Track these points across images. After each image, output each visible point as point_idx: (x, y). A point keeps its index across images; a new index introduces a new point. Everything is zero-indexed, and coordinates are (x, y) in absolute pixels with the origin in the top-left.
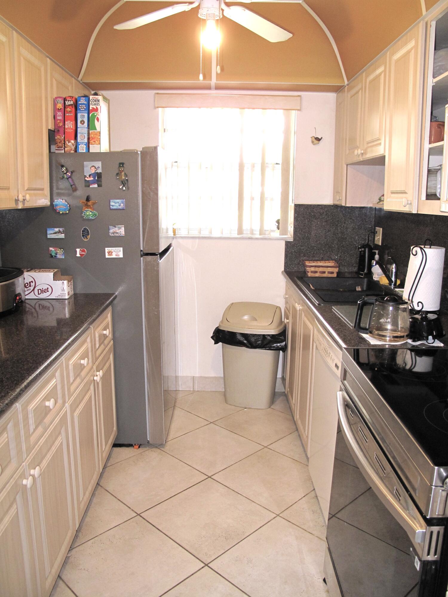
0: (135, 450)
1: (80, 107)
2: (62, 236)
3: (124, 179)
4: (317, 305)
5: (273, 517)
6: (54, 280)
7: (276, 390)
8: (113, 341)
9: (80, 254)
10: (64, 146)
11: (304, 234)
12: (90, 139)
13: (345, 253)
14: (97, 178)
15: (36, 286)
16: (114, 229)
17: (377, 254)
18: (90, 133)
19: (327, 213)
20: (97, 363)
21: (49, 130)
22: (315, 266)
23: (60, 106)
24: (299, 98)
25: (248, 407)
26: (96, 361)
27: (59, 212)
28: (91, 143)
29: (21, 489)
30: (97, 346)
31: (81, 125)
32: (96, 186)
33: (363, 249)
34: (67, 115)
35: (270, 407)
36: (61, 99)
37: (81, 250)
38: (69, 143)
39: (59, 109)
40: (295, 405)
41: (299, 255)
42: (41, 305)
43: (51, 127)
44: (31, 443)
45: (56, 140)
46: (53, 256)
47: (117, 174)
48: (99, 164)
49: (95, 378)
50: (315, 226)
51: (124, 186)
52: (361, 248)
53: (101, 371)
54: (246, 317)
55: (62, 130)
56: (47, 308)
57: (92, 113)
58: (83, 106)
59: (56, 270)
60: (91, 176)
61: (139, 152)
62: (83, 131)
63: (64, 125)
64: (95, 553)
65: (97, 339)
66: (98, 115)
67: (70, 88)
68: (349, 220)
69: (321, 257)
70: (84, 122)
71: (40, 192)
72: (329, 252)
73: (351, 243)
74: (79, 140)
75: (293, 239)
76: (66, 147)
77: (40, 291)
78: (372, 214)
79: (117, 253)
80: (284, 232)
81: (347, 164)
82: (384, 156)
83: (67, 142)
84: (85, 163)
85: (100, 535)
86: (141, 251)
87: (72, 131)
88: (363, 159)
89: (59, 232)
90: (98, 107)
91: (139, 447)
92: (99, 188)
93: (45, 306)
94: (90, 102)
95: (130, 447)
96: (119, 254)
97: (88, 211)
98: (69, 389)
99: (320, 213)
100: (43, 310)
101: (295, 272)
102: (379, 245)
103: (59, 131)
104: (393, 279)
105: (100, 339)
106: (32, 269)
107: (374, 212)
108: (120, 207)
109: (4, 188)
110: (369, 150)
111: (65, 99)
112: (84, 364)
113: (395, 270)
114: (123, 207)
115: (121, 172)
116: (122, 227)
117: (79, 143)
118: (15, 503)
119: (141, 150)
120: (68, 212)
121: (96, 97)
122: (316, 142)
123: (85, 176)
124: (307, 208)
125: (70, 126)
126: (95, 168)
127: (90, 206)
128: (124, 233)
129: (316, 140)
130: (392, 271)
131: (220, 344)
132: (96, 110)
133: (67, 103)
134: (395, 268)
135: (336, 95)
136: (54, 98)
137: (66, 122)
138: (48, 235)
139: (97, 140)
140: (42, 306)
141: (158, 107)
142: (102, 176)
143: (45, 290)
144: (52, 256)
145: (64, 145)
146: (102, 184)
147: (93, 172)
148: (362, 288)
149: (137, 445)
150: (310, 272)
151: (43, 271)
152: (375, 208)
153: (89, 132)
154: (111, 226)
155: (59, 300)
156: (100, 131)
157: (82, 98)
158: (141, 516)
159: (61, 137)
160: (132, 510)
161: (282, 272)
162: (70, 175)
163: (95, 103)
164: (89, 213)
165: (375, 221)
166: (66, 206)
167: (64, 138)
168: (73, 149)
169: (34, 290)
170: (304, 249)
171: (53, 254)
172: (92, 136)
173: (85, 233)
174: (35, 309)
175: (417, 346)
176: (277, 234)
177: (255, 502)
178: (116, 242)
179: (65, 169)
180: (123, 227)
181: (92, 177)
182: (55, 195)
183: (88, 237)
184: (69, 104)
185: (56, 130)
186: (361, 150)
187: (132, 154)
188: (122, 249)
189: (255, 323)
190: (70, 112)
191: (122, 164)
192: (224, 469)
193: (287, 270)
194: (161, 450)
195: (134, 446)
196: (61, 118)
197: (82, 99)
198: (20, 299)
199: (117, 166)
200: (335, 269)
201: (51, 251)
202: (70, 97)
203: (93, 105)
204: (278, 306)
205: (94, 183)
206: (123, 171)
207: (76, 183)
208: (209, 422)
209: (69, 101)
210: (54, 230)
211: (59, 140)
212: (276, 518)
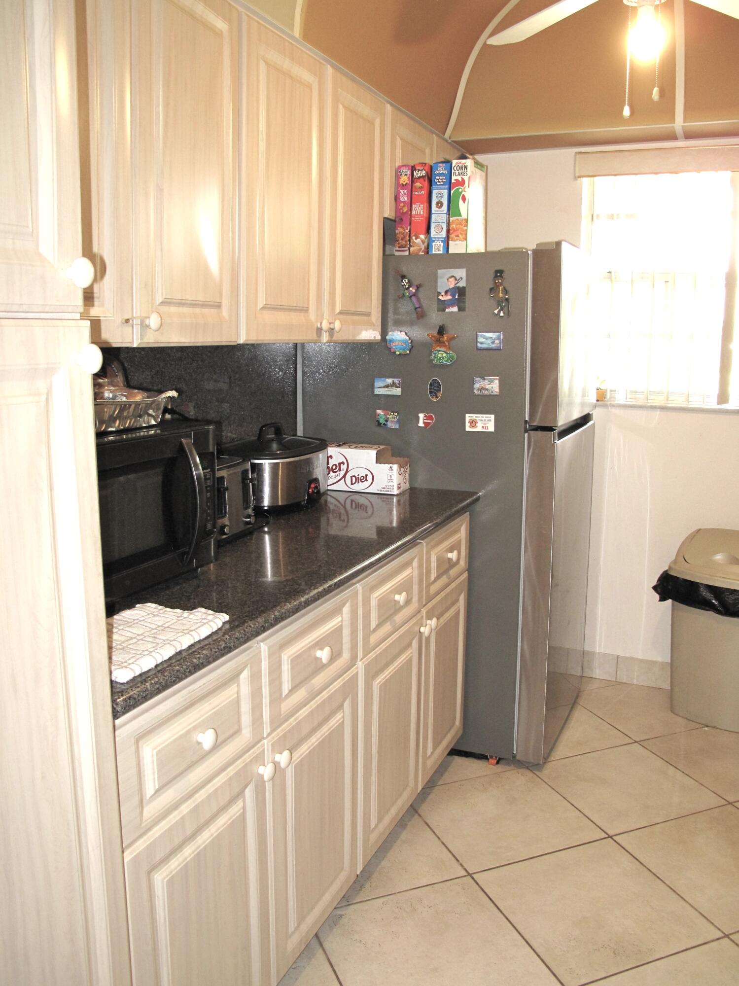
0: (491, 766)
1: (437, 179)
2: (397, 391)
3: (502, 297)
5: (717, 936)
6: (377, 463)
8: (468, 573)
9: (424, 423)
10: (410, 244)
12: (451, 232)
14: (458, 296)
15: (349, 470)
16: (482, 383)
18: (451, 221)
20: (430, 605)
21: (385, 218)
23: (405, 179)
25: (711, 725)
26: (429, 602)
27: (395, 353)
28: (453, 238)
29: (254, 780)
30: (433, 576)
31: (438, 209)
32: (455, 309)
34: (416, 193)
36: (407, 168)
37: (425, 416)
38: (416, 239)
39: (403, 184)
42: (355, 502)
43: (388, 213)
44: (282, 712)
45: (397, 235)
46: (381, 424)
47: (491, 289)
48: (461, 273)
49: (422, 629)
51: (502, 309)
53: (435, 619)
54: (719, 557)
55: (406, 219)
56: (363, 508)
57: (455, 189)
58: (441, 178)
59: (382, 447)
60: (449, 293)
61: (529, 252)
62: (440, 220)
63: (411, 210)
64: (383, 919)
65: (434, 565)
66: (465, 191)
67: (427, 151)
70: (442, 204)
71: (366, 318)
74: (433, 233)
76: (412, 246)
77: (354, 479)
79: (485, 423)
83: (414, 238)
84: (439, 271)
85: (398, 893)
86: (526, 422)
87: (422, 219)
89: (393, 385)
90: (466, 178)
91: (498, 763)
92: (461, 312)
93: (360, 504)
94: (453, 171)
95: (483, 760)
96: (487, 425)
97: (441, 351)
98: (366, 638)
100: (357, 511)
103: (402, 219)
105: (438, 567)
106: (346, 443)
108: (493, 346)
109: (298, 308)
111: (414, 169)
112: (399, 602)
114: (499, 345)
115: (498, 287)
116: (495, 379)
117: (433, 239)
118: (242, 799)
119: (534, 247)
120: (408, 352)
121: (463, 161)
123: (439, 294)
125: (419, 211)
126: (456, 279)
127: (444, 343)
128: (498, 391)
131: (670, 601)
132: (462, 183)
133: (417, 174)
136: (397, 167)
137: (413, 206)
138: (376, 390)
139: (461, 234)
140: (356, 504)
141: (580, 177)
142: (467, 293)
143: (362, 478)
144: (379, 424)
145: (408, 243)
146: (465, 306)
147: (452, 286)
149: (494, 757)
151: (361, 447)
153: (449, 220)
154: (477, 377)
155: (383, 496)
156: (466, 217)
157: (440, 165)
158: (473, 878)
159: (404, 230)
160: (461, 865)
162: (414, 291)
163: (460, 171)
164: (441, 355)
166: (406, 342)
167: (410, 231)
168: (423, 249)
169: (344, 476)
171: (382, 421)
172: (453, 226)
173: (435, 388)
174: (345, 507)
177: (685, 900)
178: (484, 404)
179: (407, 281)
180: (497, 379)
181: (451, 295)
182: (390, 323)
183: (438, 395)
184: (419, 175)
185: (397, 220)
187: (518, 255)
188: (493, 416)
189: (735, 569)
190: (421, 188)
191: (499, 273)
194: (534, 773)
195: (488, 759)
196: (406, 199)
197: (441, 167)
198: (316, 487)
199: (492, 275)
201: (379, 415)
202: (421, 165)
203: (457, 175)
205: (452, 305)
206: (501, 284)
207: (424, 305)
208: (632, 739)
209: (419, 170)
210: (384, 381)
211: (401, 235)
212: (721, 941)
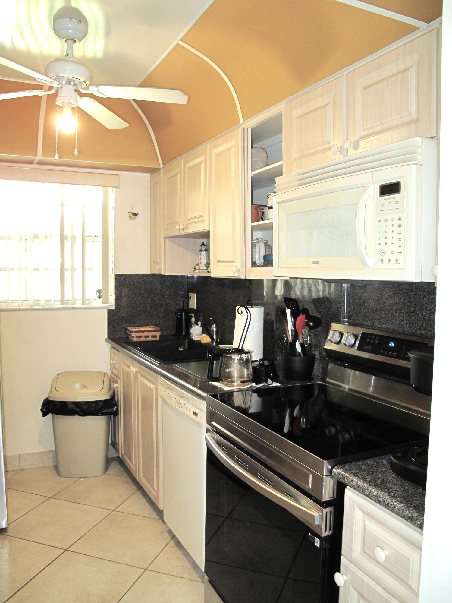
4: (158, 364)
5: (142, 572)
7: (109, 457)
11: (125, 302)
13: (163, 318)
17: (193, 317)
19: (145, 282)
22: (140, 331)
24: (117, 177)
25: (83, 477)
33: (180, 313)
35: (105, 474)
40: (135, 466)
41: (122, 322)
50: (135, 294)
52: (178, 312)
54: (77, 386)
68: (165, 288)
69: (141, 323)
72: (149, 318)
73: (168, 309)
75: (114, 307)
78: (184, 281)
80: (106, 301)
81: (165, 237)
82: (209, 232)
88: (184, 233)
99: (139, 282)
101: (118, 338)
102: (194, 309)
104: (215, 337)
107: (187, 280)
110: (190, 226)
113: (216, 329)
122: (133, 216)
124: (127, 277)
129: (133, 215)
130: (213, 330)
131: (50, 415)
134: (216, 327)
135: (150, 175)
148: (184, 348)
150: (135, 337)
152: (188, 276)
161: (106, 340)
165: (187, 287)
170: (125, 316)
175: (259, 388)
176: (99, 303)
186: (183, 226)
189: (85, 391)
192: (78, 540)
193: (111, 337)
194: (4, 535)
200: (158, 333)
204: (105, 372)
208: (48, 497)
212: (145, 572)
